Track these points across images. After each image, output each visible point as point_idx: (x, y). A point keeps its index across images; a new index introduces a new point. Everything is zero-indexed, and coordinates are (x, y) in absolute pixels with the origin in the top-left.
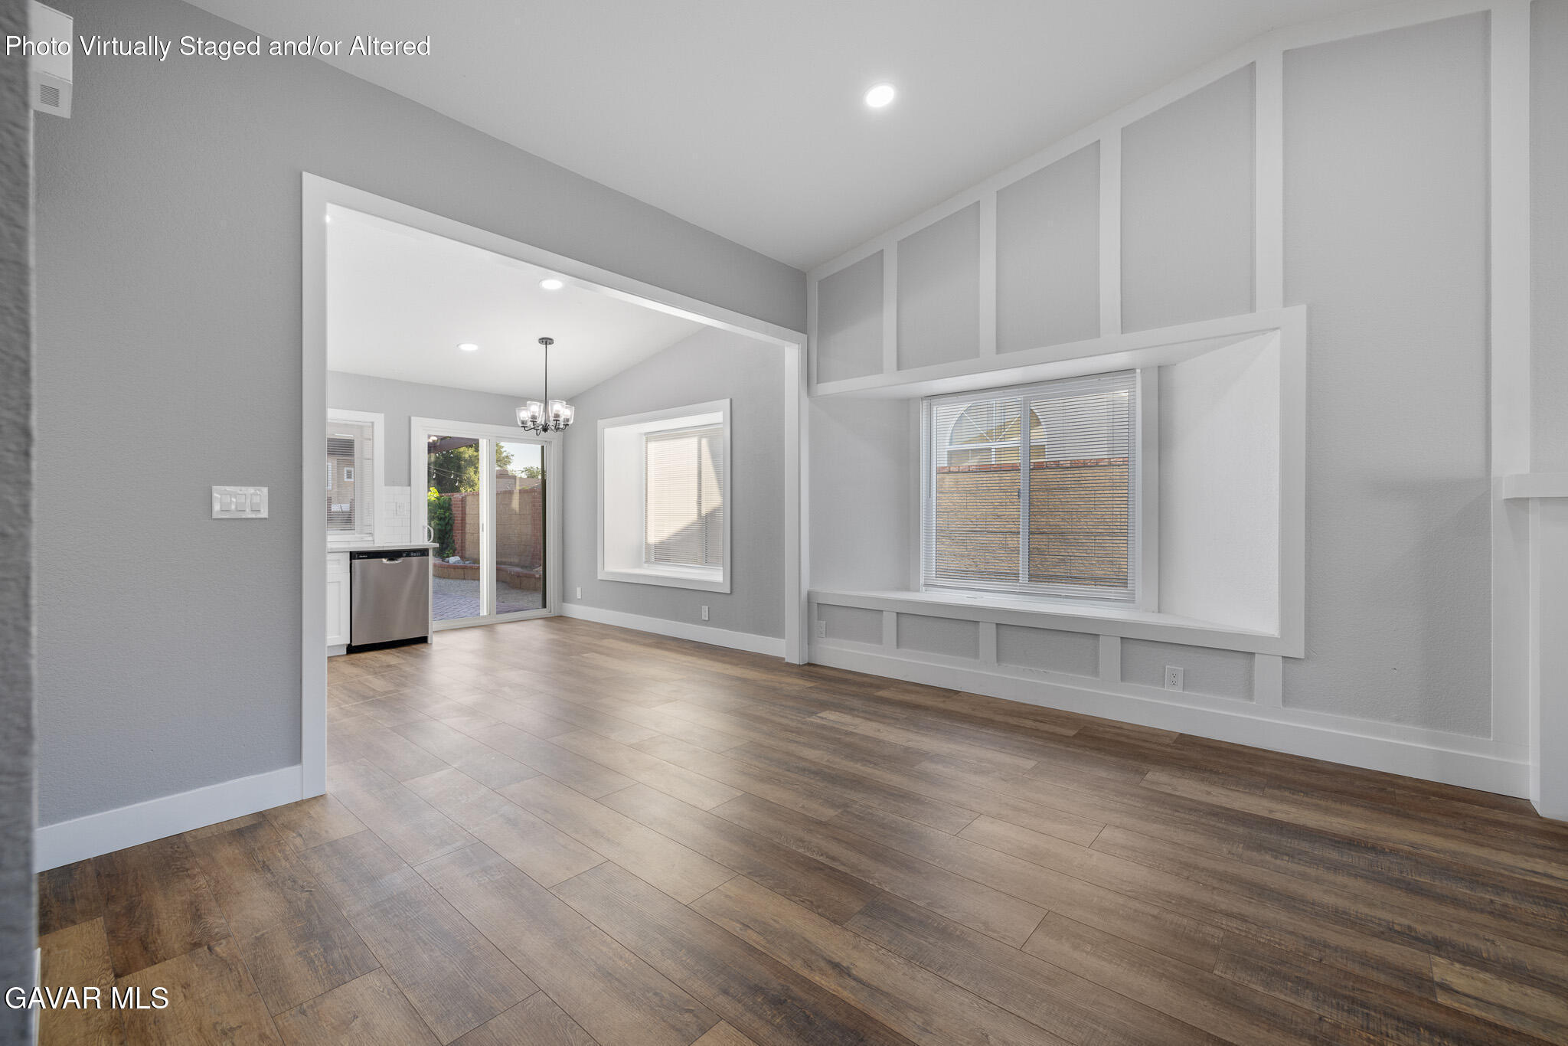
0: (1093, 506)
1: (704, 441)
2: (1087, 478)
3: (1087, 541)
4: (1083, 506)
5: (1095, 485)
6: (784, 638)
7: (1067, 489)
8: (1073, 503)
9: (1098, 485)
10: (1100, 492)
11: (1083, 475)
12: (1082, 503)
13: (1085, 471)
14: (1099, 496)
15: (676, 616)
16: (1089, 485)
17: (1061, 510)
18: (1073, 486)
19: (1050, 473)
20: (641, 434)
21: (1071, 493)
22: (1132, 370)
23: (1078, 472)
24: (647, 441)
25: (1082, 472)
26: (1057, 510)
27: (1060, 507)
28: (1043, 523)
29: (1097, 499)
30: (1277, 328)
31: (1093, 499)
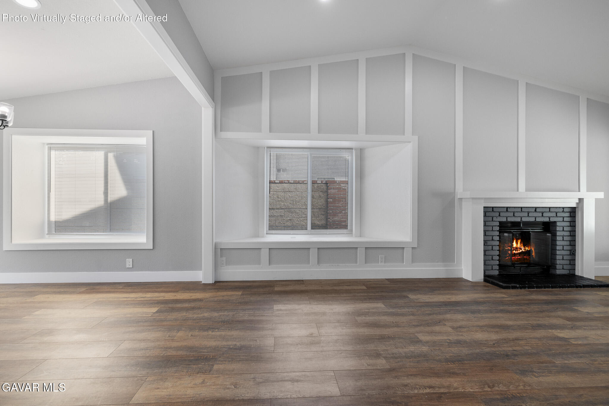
0: (301, 198)
1: (111, 156)
2: (299, 188)
3: (299, 212)
4: (297, 198)
5: (302, 190)
6: (201, 270)
7: (292, 192)
8: (294, 197)
9: (303, 190)
10: (304, 193)
11: (298, 186)
12: (297, 197)
13: (298, 185)
14: (303, 194)
15: (100, 268)
16: (300, 190)
17: (289, 200)
18: (294, 190)
19: (285, 185)
20: (44, 144)
21: (293, 193)
22: (352, 149)
23: (296, 185)
24: (50, 149)
25: (297, 185)
26: (288, 200)
27: (289, 198)
28: (282, 205)
29: (303, 196)
30: (410, 142)
31: (301, 196)
